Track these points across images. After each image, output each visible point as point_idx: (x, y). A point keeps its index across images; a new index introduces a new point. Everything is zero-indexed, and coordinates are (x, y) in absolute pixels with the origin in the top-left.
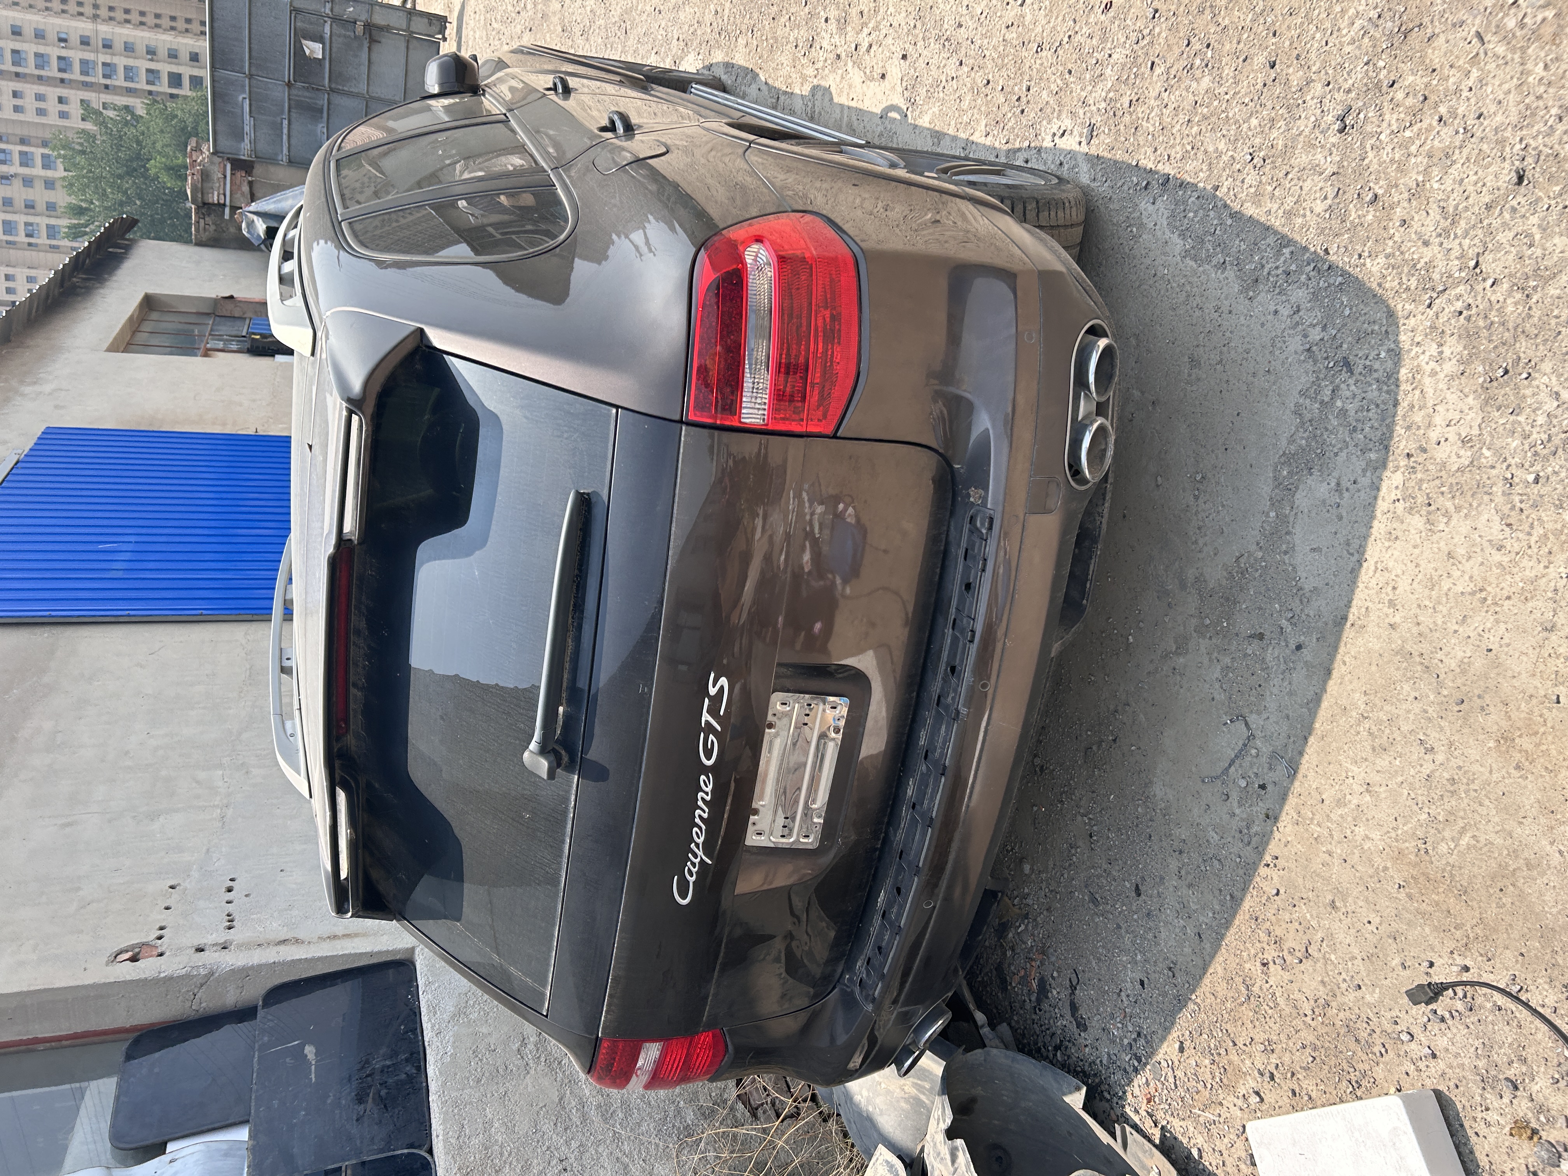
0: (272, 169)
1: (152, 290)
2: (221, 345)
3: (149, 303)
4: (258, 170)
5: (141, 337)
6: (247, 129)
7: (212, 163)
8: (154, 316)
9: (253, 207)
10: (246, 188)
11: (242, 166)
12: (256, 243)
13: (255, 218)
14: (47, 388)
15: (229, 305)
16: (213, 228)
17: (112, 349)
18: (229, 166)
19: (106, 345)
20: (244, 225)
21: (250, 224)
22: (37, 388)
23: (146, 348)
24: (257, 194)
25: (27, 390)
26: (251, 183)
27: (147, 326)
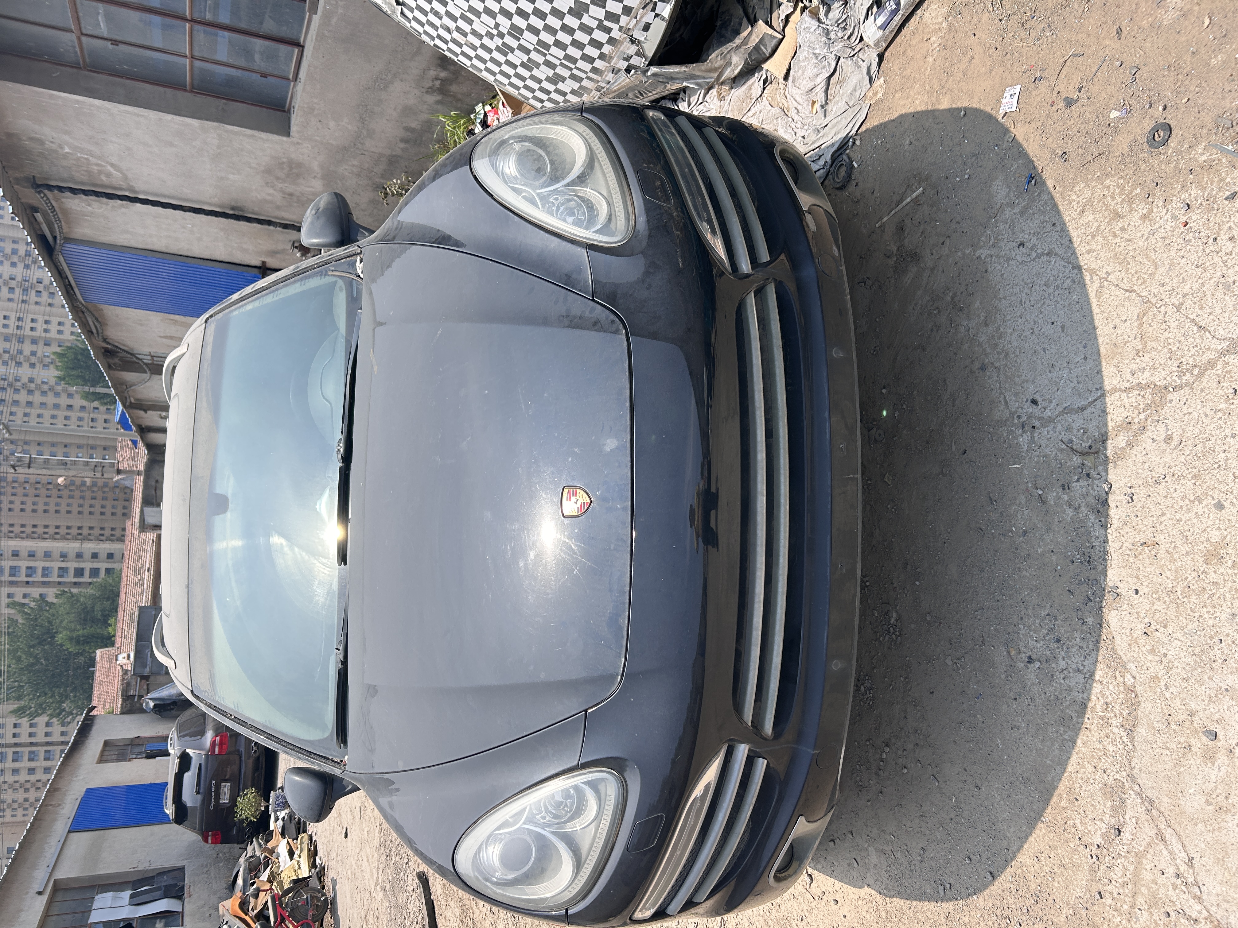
0: (158, 677)
1: (108, 738)
2: (134, 756)
3: (107, 743)
4: (151, 679)
5: (105, 758)
6: (148, 663)
7: (131, 678)
8: (108, 748)
9: (149, 696)
10: (145, 687)
11: (144, 678)
12: (148, 711)
13: (149, 701)
14: (81, 778)
15: (137, 740)
16: (129, 706)
17: (97, 763)
18: (139, 679)
19: (95, 761)
20: (144, 704)
21: (147, 704)
22: (78, 778)
23: (107, 761)
24: (151, 689)
25: (75, 779)
26: (148, 685)
27: (106, 753)
